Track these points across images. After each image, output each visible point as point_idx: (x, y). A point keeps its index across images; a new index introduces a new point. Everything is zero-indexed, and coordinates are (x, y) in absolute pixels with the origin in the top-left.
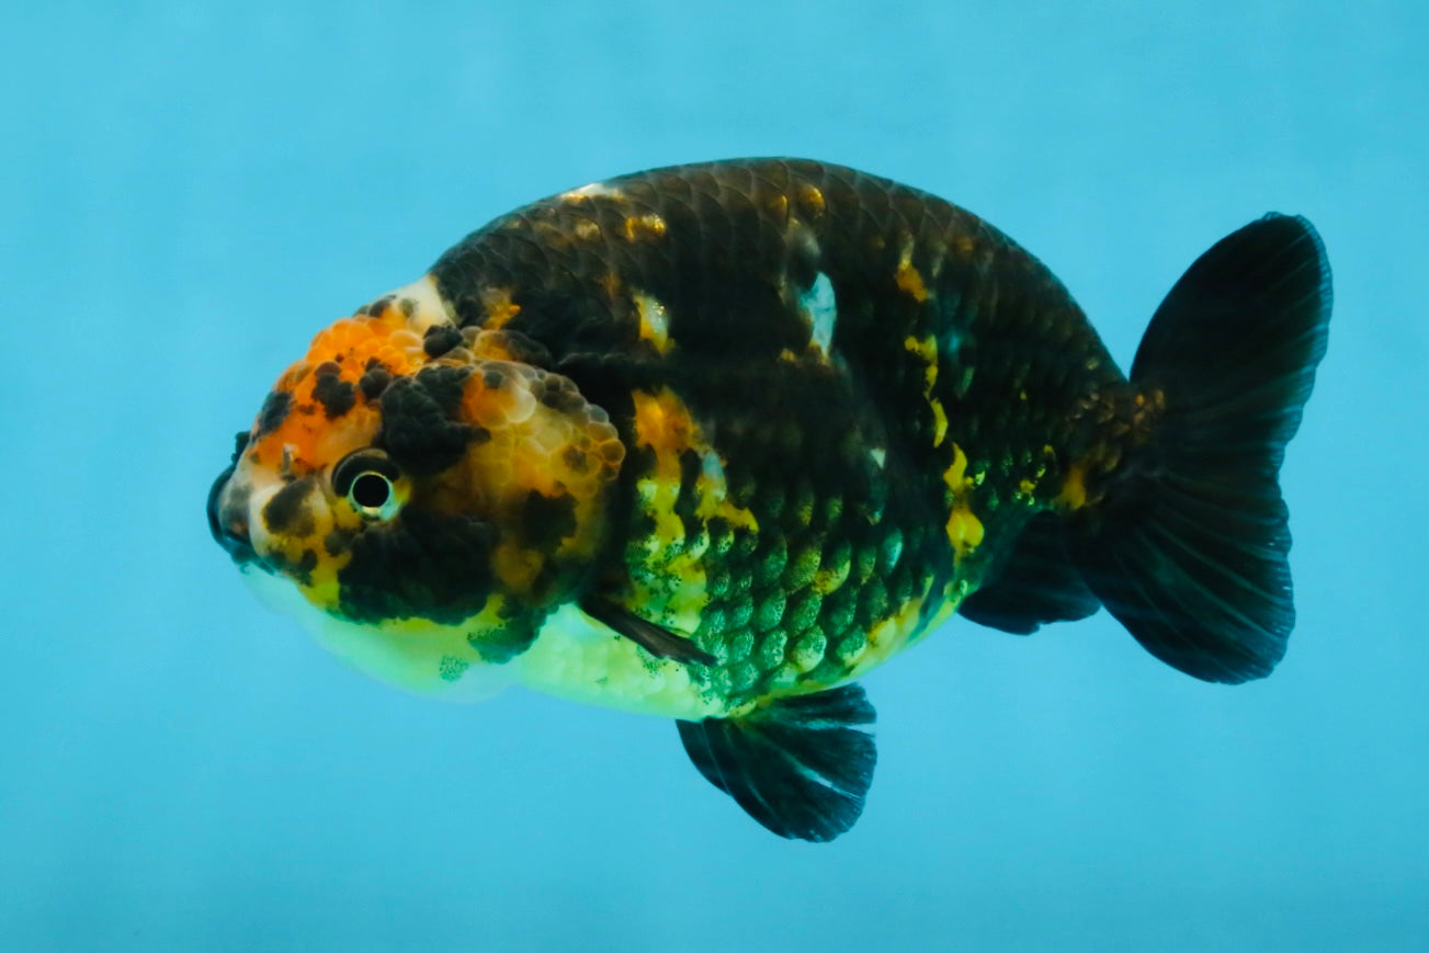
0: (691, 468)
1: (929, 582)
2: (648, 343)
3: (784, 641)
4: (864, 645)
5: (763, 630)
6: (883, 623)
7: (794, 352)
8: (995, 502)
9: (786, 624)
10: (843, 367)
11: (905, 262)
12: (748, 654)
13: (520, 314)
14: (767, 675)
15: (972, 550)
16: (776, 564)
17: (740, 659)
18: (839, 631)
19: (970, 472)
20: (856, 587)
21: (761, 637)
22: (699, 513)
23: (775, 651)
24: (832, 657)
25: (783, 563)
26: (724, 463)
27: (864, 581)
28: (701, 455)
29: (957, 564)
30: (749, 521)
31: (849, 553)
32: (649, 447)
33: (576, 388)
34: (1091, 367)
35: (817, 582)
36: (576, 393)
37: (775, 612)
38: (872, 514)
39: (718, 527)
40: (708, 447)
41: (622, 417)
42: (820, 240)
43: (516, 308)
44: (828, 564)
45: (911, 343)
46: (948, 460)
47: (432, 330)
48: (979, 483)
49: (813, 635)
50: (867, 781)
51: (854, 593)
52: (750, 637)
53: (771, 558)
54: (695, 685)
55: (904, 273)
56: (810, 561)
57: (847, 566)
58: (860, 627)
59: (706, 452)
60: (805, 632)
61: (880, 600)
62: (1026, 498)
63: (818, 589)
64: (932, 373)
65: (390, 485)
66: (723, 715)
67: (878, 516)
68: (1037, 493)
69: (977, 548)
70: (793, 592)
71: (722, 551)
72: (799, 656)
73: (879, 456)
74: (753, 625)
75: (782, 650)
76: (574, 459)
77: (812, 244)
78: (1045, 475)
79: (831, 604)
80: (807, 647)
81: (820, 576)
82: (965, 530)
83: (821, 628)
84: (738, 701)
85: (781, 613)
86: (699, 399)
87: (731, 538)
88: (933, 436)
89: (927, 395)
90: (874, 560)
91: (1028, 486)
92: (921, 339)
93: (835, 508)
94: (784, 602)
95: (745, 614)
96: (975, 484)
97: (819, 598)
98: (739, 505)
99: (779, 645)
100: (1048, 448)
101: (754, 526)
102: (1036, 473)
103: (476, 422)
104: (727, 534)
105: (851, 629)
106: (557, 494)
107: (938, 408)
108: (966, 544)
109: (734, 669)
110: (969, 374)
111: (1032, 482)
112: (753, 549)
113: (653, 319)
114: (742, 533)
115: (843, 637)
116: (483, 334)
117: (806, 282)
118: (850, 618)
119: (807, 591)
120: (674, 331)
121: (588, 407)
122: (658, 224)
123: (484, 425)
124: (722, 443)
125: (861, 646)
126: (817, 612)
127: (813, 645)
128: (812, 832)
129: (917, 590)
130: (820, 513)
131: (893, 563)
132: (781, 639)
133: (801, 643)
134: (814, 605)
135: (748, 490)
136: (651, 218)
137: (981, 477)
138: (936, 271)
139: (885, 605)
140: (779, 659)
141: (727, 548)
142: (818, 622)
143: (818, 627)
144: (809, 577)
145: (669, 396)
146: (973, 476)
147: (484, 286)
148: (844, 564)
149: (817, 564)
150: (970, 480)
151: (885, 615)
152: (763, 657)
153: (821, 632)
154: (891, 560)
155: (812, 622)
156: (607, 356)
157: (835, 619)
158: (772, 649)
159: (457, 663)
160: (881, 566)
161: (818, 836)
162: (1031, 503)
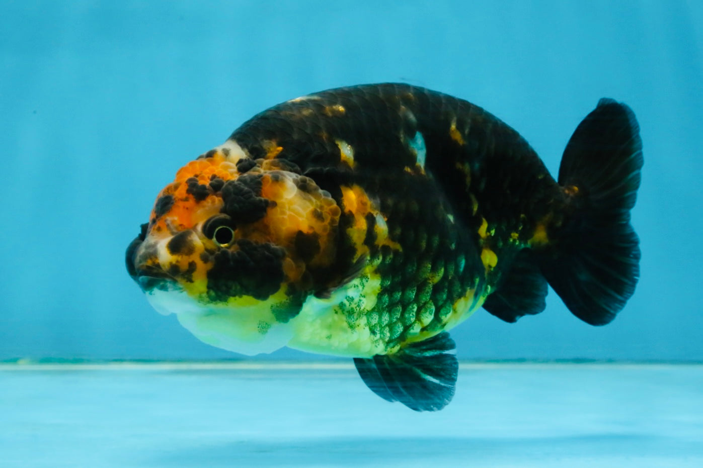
0: (371, 220)
1: (477, 280)
2: (345, 163)
3: (415, 309)
4: (451, 311)
5: (406, 303)
6: (459, 300)
7: (410, 168)
8: (501, 244)
9: (417, 299)
10: (431, 176)
11: (453, 127)
12: (399, 317)
13: (282, 151)
14: (407, 328)
15: (492, 269)
16: (411, 269)
17: (395, 320)
18: (441, 303)
19: (488, 230)
20: (446, 281)
21: (405, 307)
22: (376, 243)
23: (411, 315)
24: (437, 319)
25: (415, 268)
26: (386, 219)
27: (450, 278)
28: (375, 216)
29: (486, 275)
30: (398, 247)
31: (443, 263)
32: (350, 212)
33: (314, 182)
34: (540, 178)
35: (430, 278)
36: (314, 184)
37: (412, 295)
38: (451, 244)
39: (385, 250)
40: (377, 212)
41: (338, 197)
42: (415, 115)
43: (280, 148)
44: (434, 269)
45: (459, 166)
46: (479, 224)
47: (240, 161)
48: (493, 235)
49: (429, 305)
50: (455, 377)
51: (446, 284)
52: (400, 308)
53: (409, 266)
54: (372, 336)
55: (453, 131)
56: (427, 267)
57: (443, 270)
58: (449, 302)
59: (377, 214)
60: (425, 303)
61: (457, 288)
62: (515, 241)
63: (430, 282)
64: (468, 180)
65: (232, 231)
66: (384, 353)
67: (453, 246)
68: (520, 238)
69: (495, 268)
70: (419, 283)
71: (387, 262)
72: (422, 317)
73: (451, 218)
74: (401, 301)
75: (414, 314)
76: (318, 215)
77: (412, 117)
78: (522, 229)
79: (437, 289)
80: (426, 312)
81: (431, 275)
82: (490, 259)
83: (433, 301)
84: (392, 345)
85: (414, 294)
86: (370, 189)
87: (391, 256)
88: (472, 210)
89: (468, 191)
90: (454, 267)
91: (515, 235)
92: (463, 163)
93: (436, 240)
94: (416, 288)
95: (398, 295)
96: (490, 236)
97: (431, 286)
98: (394, 240)
99: (413, 311)
100: (522, 216)
101: (401, 250)
102: (518, 228)
103: (270, 198)
104: (390, 254)
105: (445, 302)
106: (311, 232)
107: (473, 197)
108: (490, 266)
109: (391, 326)
110: (484, 182)
111: (517, 233)
112: (401, 261)
113: (346, 151)
114: (396, 253)
115: (442, 306)
116: (265, 162)
117: (412, 136)
118: (445, 296)
119: (425, 283)
120: (357, 157)
121: (321, 191)
122: (341, 108)
123: (273, 199)
124: (384, 209)
125: (450, 312)
126: (430, 293)
127: (429, 311)
128: (432, 406)
129: (472, 285)
130: (429, 244)
131: (461, 270)
133: (423, 310)
134: (429, 289)
135: (398, 231)
136: (337, 106)
137: (493, 232)
138: (467, 131)
139: (460, 290)
140: (413, 319)
141: (390, 261)
142: (431, 299)
143: (431, 301)
144: (426, 275)
145: (357, 188)
146: (490, 232)
147: (262, 140)
148: (441, 269)
149: (430, 268)
150: (488, 234)
151: (460, 296)
152: (405, 319)
153: (432, 304)
154: (461, 268)
155: (428, 298)
156: (327, 169)
157: (438, 297)
158: (410, 314)
159: (266, 324)
160: (456, 271)
161: (435, 408)
162: (517, 243)
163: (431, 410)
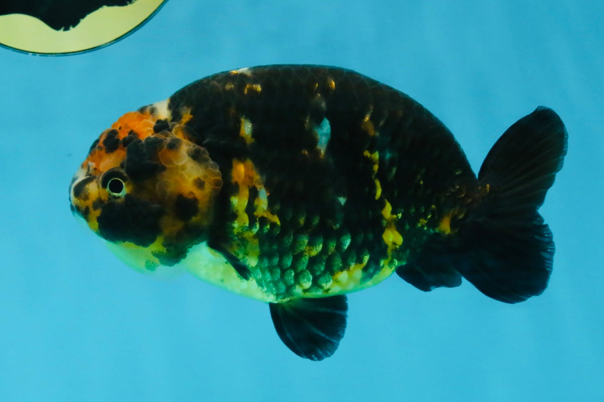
1: (366, 258)
2: (242, 139)
3: (293, 274)
4: (331, 281)
5: (284, 268)
6: (340, 272)
7: (308, 151)
8: (407, 227)
9: (293, 267)
10: (331, 160)
11: (367, 119)
12: (279, 277)
13: (192, 119)
14: (289, 288)
15: (398, 247)
16: (288, 241)
17: (276, 279)
18: (318, 273)
19: (394, 212)
20: (325, 256)
21: (283, 272)
22: (255, 214)
23: (290, 278)
24: (316, 283)
25: (291, 240)
26: (268, 194)
27: (330, 253)
28: (258, 189)
29: (389, 251)
30: (276, 220)
31: (322, 240)
32: (236, 183)
33: (207, 152)
35: (307, 251)
36: (207, 156)
37: (288, 262)
38: (335, 225)
39: (263, 221)
40: (262, 186)
41: (226, 169)
42: (327, 104)
44: (311, 244)
45: (367, 153)
46: (383, 206)
48: (400, 218)
49: (306, 274)
50: (341, 335)
51: (325, 258)
52: (279, 271)
53: (286, 238)
54: (260, 288)
55: (366, 123)
56: (303, 242)
57: (321, 246)
58: (328, 273)
59: (261, 188)
60: (302, 272)
61: (338, 262)
62: (423, 226)
63: (307, 254)
64: (376, 167)
66: (276, 302)
67: (338, 226)
68: (428, 225)
69: (400, 246)
70: (296, 253)
71: (265, 232)
72: (301, 282)
73: (342, 200)
74: (280, 265)
75: (292, 278)
76: (200, 184)
77: (323, 105)
78: (431, 217)
79: (313, 261)
80: (304, 278)
81: (308, 248)
82: (392, 237)
84: (281, 297)
85: (291, 261)
86: (261, 165)
87: (268, 227)
88: (375, 194)
89: (373, 177)
90: (335, 245)
91: (424, 221)
92: (372, 152)
93: (316, 221)
94: (292, 257)
95: (276, 260)
96: (397, 218)
97: (307, 258)
98: (273, 213)
99: (291, 276)
100: (434, 206)
101: (279, 223)
102: (427, 216)
103: (161, 163)
104: (267, 225)
105: (324, 273)
106: (191, 197)
107: (378, 183)
108: (394, 244)
109: (274, 283)
110: (394, 170)
111: (425, 220)
112: (278, 232)
113: (247, 128)
114: (273, 225)
115: (320, 276)
117: (319, 122)
118: (323, 268)
119: (301, 254)
120: (255, 134)
121: (211, 162)
122: (259, 88)
123: (163, 164)
124: (267, 186)
125: (330, 281)
126: (306, 264)
127: (307, 278)
129: (360, 261)
130: (308, 221)
131: (346, 247)
132: (292, 273)
133: (301, 276)
134: (305, 260)
135: (277, 207)
136: (257, 85)
137: (400, 215)
138: (381, 123)
139: (341, 265)
140: (292, 282)
141: (267, 231)
142: (307, 268)
143: (308, 270)
144: (303, 248)
145: (249, 163)
146: (396, 215)
148: (319, 245)
149: (306, 243)
150: (395, 216)
151: (342, 269)
152: (286, 280)
153: (309, 273)
155: (305, 268)
156: (222, 142)
157: (315, 267)
158: (288, 277)
159: (153, 263)
160: (339, 247)
161: (316, 358)
162: (426, 228)
163: (312, 359)
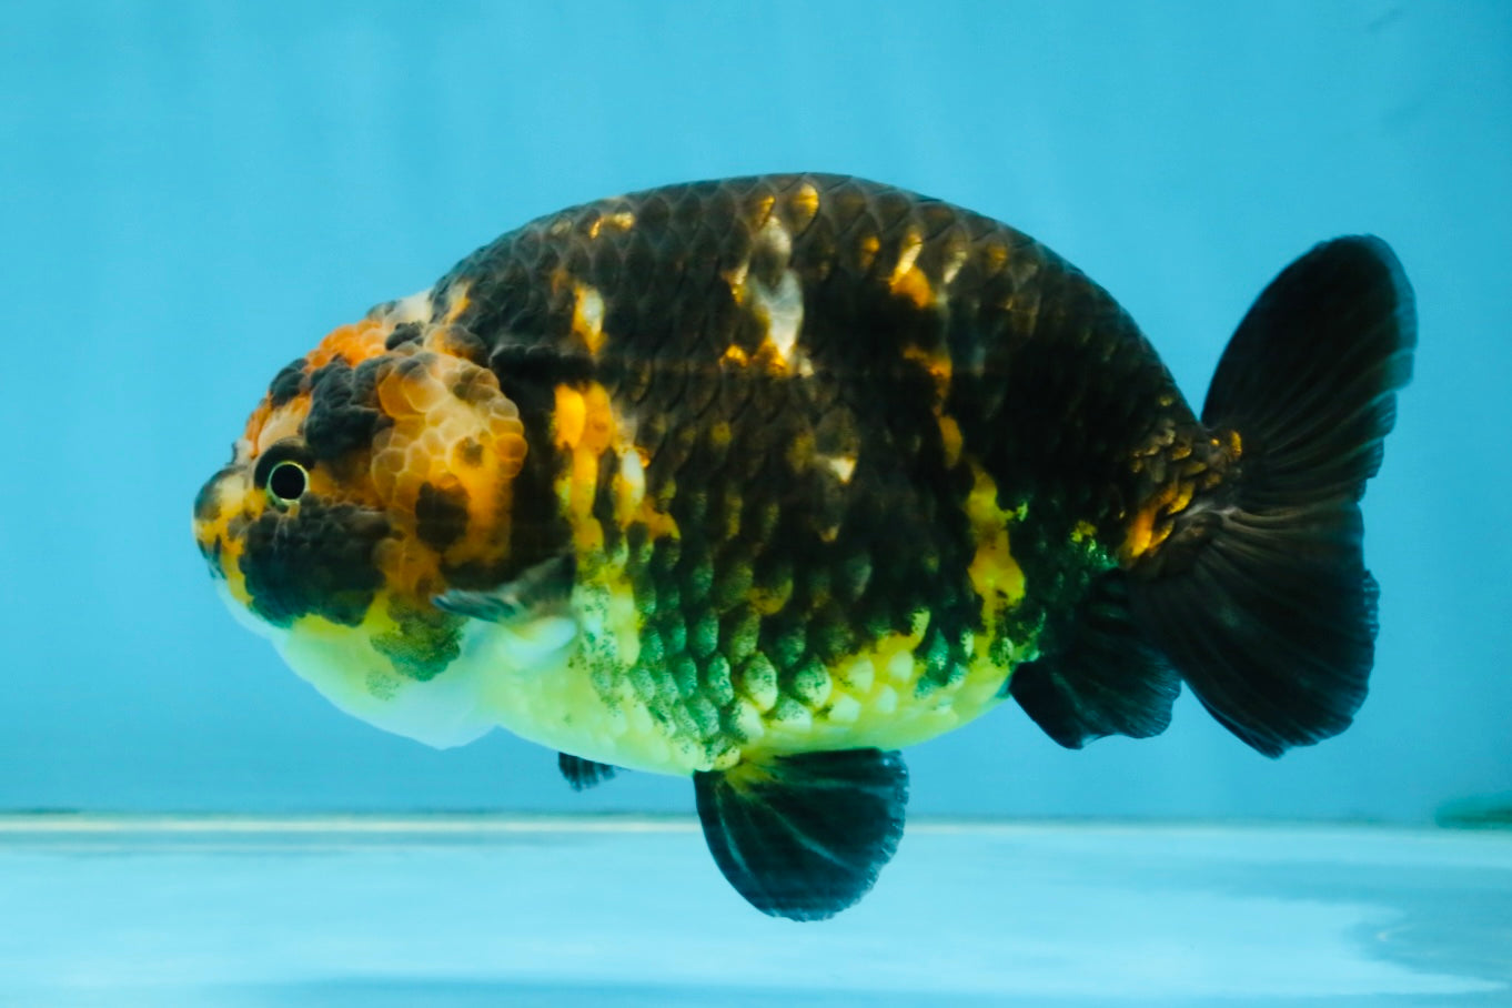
0: (610, 464)
1: (922, 620)
2: (580, 336)
3: (727, 669)
4: (829, 681)
5: (704, 656)
6: (850, 657)
7: (743, 351)
8: (1043, 545)
9: (724, 648)
10: (807, 368)
11: (907, 266)
12: (695, 684)
14: (726, 713)
15: (1011, 602)
16: (704, 576)
17: (691, 691)
18: (790, 661)
19: (1005, 502)
20: (805, 611)
21: (703, 667)
22: (618, 517)
23: (722, 683)
24: (791, 694)
25: (710, 577)
26: (646, 463)
27: (817, 606)
28: (620, 454)
29: (988, 615)
30: (669, 526)
31: (791, 570)
32: (567, 445)
34: (1165, 404)
35: (754, 601)
37: (711, 636)
38: (826, 529)
39: (637, 534)
40: (629, 445)
41: (544, 411)
43: (468, 302)
44: (764, 580)
45: (912, 353)
46: (966, 485)
47: (404, 325)
48: (1022, 518)
49: (759, 664)
51: (803, 618)
52: (692, 667)
53: (698, 571)
54: (660, 724)
55: (902, 276)
56: (742, 576)
57: (790, 585)
58: (817, 658)
59: (625, 450)
60: (748, 659)
61: (841, 629)
62: (1085, 540)
63: (755, 611)
64: (944, 386)
65: (306, 474)
66: (707, 768)
67: (833, 533)
68: (1099, 537)
69: (1018, 601)
70: (727, 610)
71: (643, 561)
72: (752, 690)
73: (842, 467)
74: (692, 650)
75: (728, 680)
76: (469, 452)
77: (782, 241)
79: (774, 628)
80: (756, 679)
81: (755, 594)
82: (999, 578)
83: (766, 655)
85: (716, 634)
86: (624, 395)
87: (650, 547)
89: (936, 411)
90: (831, 582)
91: (1087, 527)
92: (927, 350)
93: (772, 515)
94: (716, 622)
95: (680, 636)
96: (1016, 519)
97: (757, 619)
98: (658, 510)
99: (723, 675)
101: (676, 534)
103: (383, 411)
104: (646, 542)
105: (805, 658)
107: (950, 426)
108: (1001, 594)
109: (690, 703)
110: (998, 399)
111: (1091, 522)
112: (676, 560)
113: (590, 311)
114: (663, 540)
115: (796, 669)
116: (435, 330)
117: (769, 281)
118: (800, 646)
119: (740, 612)
120: (612, 323)
121: (500, 401)
122: (627, 221)
123: (390, 413)
124: (644, 441)
125: (825, 682)
126: (756, 636)
127: (761, 675)
129: (905, 628)
130: (751, 517)
131: (860, 589)
132: (723, 667)
133: (747, 674)
134: (753, 626)
135: (670, 490)
136: (624, 215)
137: (1023, 510)
138: (950, 275)
139: (850, 636)
140: (729, 692)
141: (648, 558)
142: (759, 648)
143: (762, 655)
144: (742, 595)
145: (597, 391)
146: (1014, 509)
148: (784, 583)
149: (750, 579)
150: (1006, 513)
151: (854, 649)
152: (713, 690)
153: (766, 660)
154: (856, 583)
155: (753, 645)
156: (532, 348)
157: (781, 645)
158: (718, 680)
160: (841, 589)
162: (1093, 546)
